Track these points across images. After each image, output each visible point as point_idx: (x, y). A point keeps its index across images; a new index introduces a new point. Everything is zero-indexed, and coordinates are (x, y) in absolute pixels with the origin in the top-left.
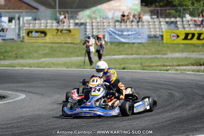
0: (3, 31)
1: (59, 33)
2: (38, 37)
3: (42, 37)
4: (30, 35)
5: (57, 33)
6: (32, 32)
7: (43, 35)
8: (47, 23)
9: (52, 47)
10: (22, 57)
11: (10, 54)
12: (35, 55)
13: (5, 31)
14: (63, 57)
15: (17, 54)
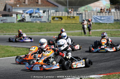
0: (40, 17)
1: (69, 18)
2: (58, 20)
3: (60, 20)
4: (54, 19)
5: (68, 18)
6: (55, 18)
7: (61, 19)
8: (63, 13)
9: (65, 25)
10: (50, 31)
11: (44, 29)
12: (57, 29)
13: (41, 17)
14: (70, 30)
15: (47, 29)
